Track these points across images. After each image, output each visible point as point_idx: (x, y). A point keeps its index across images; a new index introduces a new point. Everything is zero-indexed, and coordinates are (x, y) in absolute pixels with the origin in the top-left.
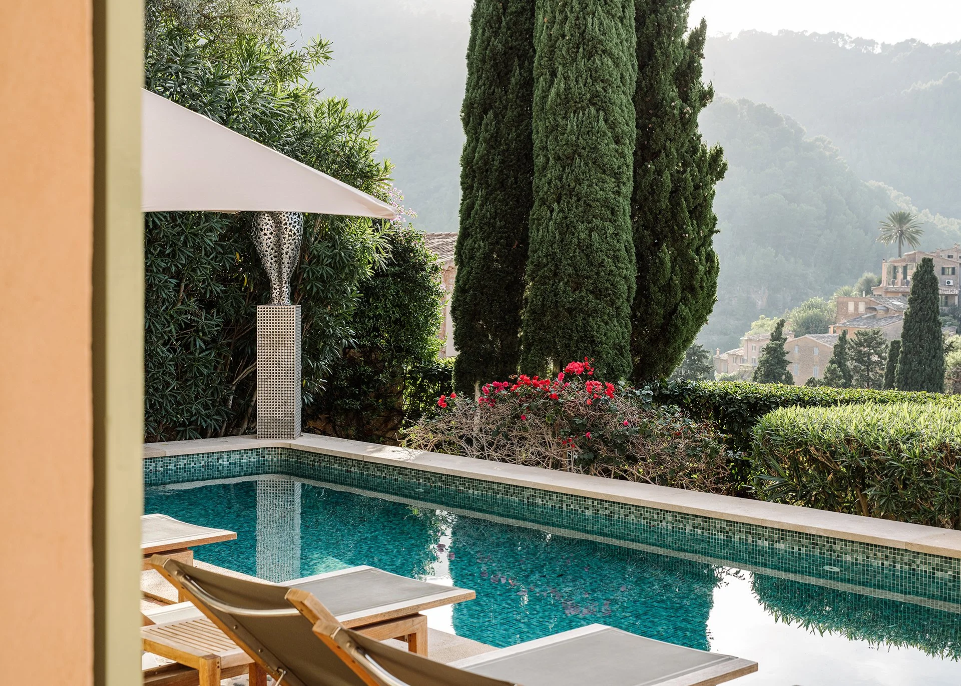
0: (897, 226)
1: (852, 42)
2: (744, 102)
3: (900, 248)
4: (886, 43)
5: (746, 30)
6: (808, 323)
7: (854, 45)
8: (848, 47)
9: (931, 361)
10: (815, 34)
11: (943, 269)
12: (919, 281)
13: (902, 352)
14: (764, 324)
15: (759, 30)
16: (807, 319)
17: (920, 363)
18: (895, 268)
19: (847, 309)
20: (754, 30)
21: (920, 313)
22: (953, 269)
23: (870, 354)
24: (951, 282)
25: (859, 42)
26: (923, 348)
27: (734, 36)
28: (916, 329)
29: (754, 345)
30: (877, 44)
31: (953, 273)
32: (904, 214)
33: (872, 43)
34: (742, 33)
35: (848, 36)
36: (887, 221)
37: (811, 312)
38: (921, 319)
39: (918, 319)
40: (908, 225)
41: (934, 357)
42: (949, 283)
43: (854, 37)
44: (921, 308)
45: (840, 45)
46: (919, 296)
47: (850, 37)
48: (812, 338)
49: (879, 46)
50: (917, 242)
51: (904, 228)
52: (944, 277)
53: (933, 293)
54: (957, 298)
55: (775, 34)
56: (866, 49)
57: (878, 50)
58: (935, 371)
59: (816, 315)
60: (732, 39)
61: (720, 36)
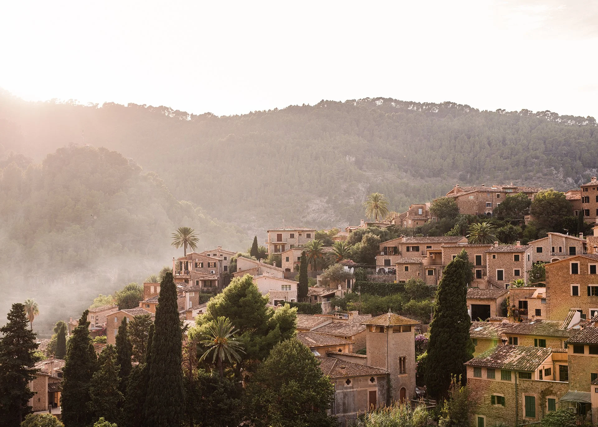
0: (183, 236)
1: (173, 113)
2: (102, 149)
3: (185, 249)
4: (194, 114)
5: (107, 102)
6: (128, 300)
7: (174, 115)
8: (171, 116)
9: (172, 338)
10: (150, 107)
11: (209, 263)
12: (164, 287)
13: (155, 333)
14: (102, 300)
15: (116, 103)
16: (127, 297)
17: (166, 340)
18: (181, 263)
19: (150, 291)
20: (113, 103)
21: (165, 308)
22: (215, 263)
23: (143, 331)
24: (214, 271)
25: (178, 112)
26: (167, 331)
27: (100, 106)
28: (163, 318)
29: (93, 315)
30: (189, 114)
31: (215, 266)
32: (187, 228)
33: (185, 114)
34: (105, 104)
35: (171, 109)
36: (177, 233)
37: (129, 293)
38: (166, 312)
39: (164, 312)
40: (189, 235)
41: (175, 336)
42: (212, 272)
43: (175, 110)
44: (166, 304)
45: (166, 115)
46: (164, 297)
47: (172, 110)
48: (125, 312)
49: (190, 116)
50: (195, 246)
51: (187, 237)
52: (210, 268)
53: (173, 295)
54: (216, 282)
55: (126, 105)
56: (182, 117)
57: (189, 118)
58: (175, 345)
59: (132, 294)
60: (99, 107)
61: (91, 105)
